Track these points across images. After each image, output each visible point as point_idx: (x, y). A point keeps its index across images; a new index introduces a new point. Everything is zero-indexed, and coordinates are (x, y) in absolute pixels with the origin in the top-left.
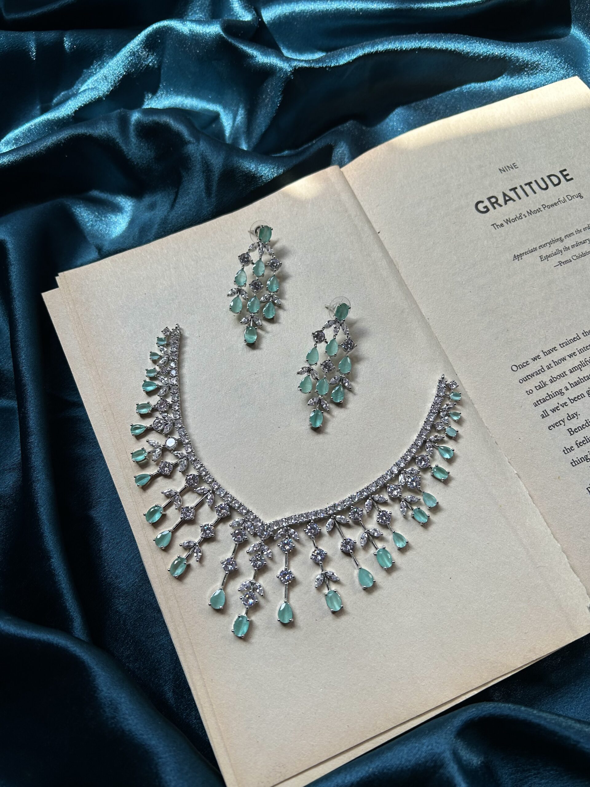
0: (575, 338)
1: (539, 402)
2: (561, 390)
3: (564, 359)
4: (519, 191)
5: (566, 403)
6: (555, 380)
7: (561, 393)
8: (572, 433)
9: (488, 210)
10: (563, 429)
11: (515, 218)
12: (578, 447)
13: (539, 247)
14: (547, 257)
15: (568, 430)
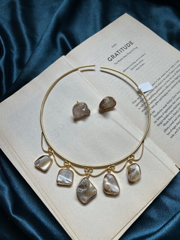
1: (143, 111)
4: (119, 51)
5: (151, 109)
9: (112, 60)
11: (120, 60)
12: (158, 120)
13: (130, 66)
14: (133, 68)
15: (154, 116)
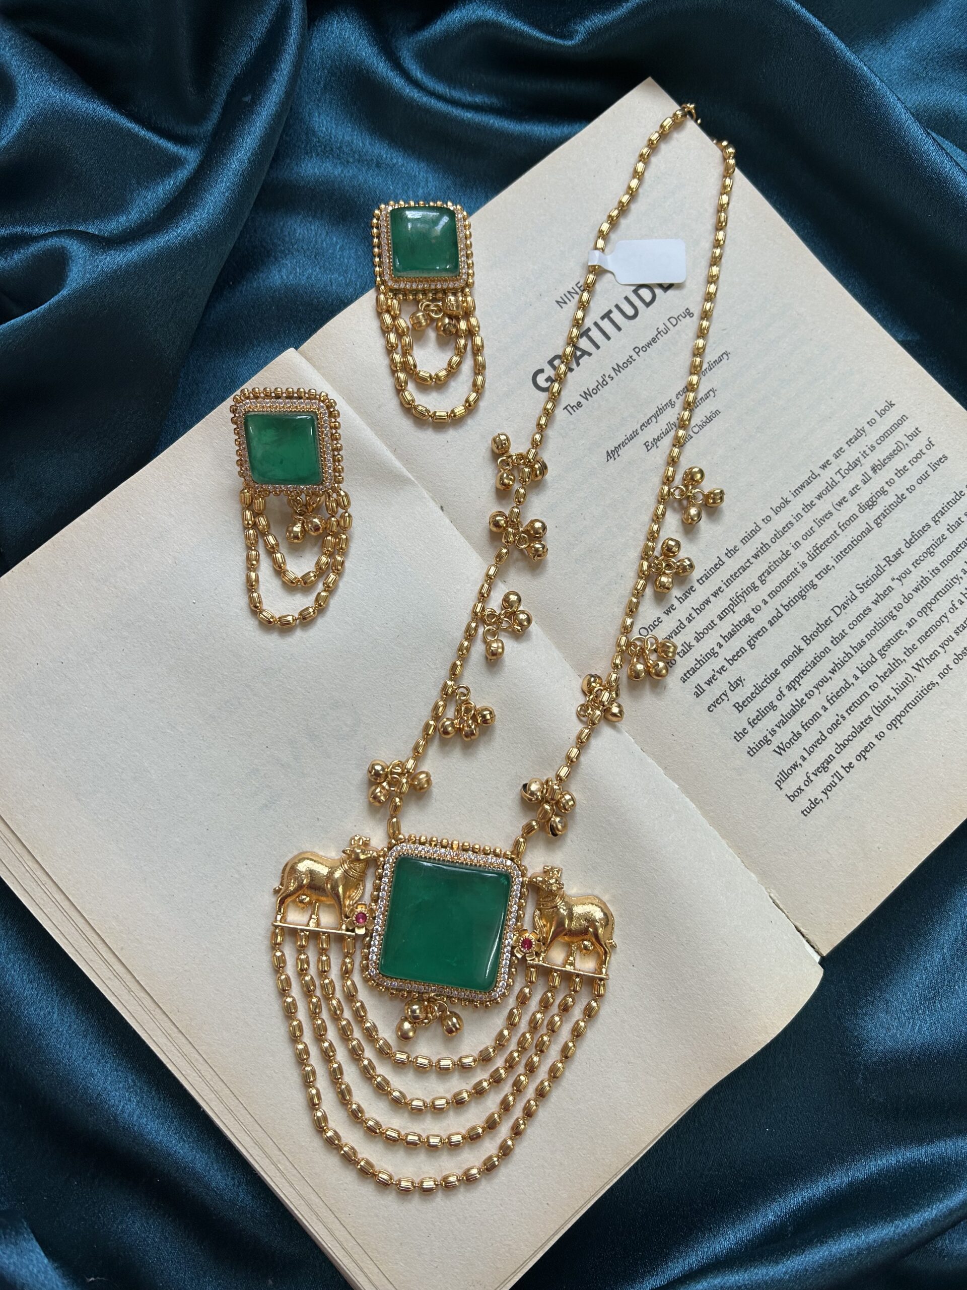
0: (717, 564)
1: (688, 675)
2: (713, 649)
3: (708, 602)
4: (594, 333)
5: (724, 666)
6: (702, 636)
7: (713, 654)
8: (740, 708)
10: (727, 705)
11: (597, 386)
12: (753, 727)
13: (641, 426)
14: (656, 440)
15: (734, 706)
